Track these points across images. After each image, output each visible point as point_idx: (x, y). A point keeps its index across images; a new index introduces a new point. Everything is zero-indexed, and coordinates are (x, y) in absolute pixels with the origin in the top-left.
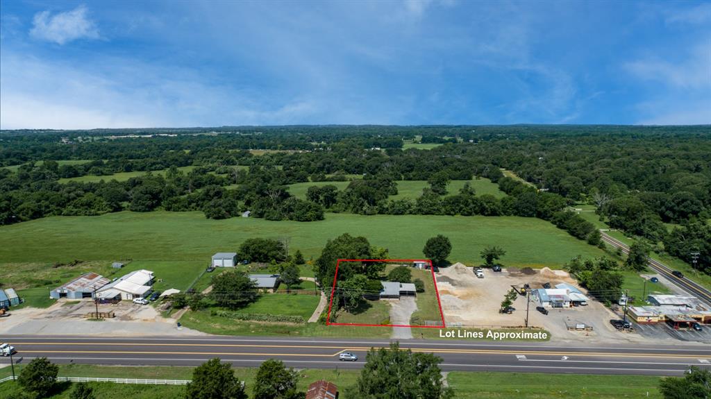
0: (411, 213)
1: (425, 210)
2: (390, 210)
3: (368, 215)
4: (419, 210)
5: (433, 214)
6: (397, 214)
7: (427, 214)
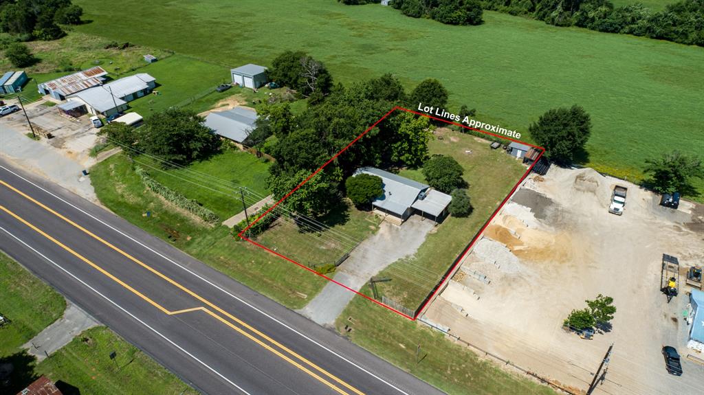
0: (631, 32)
1: (659, 30)
2: (597, 22)
3: (557, 25)
4: (649, 28)
5: (671, 40)
6: (606, 30)
7: (660, 37)
